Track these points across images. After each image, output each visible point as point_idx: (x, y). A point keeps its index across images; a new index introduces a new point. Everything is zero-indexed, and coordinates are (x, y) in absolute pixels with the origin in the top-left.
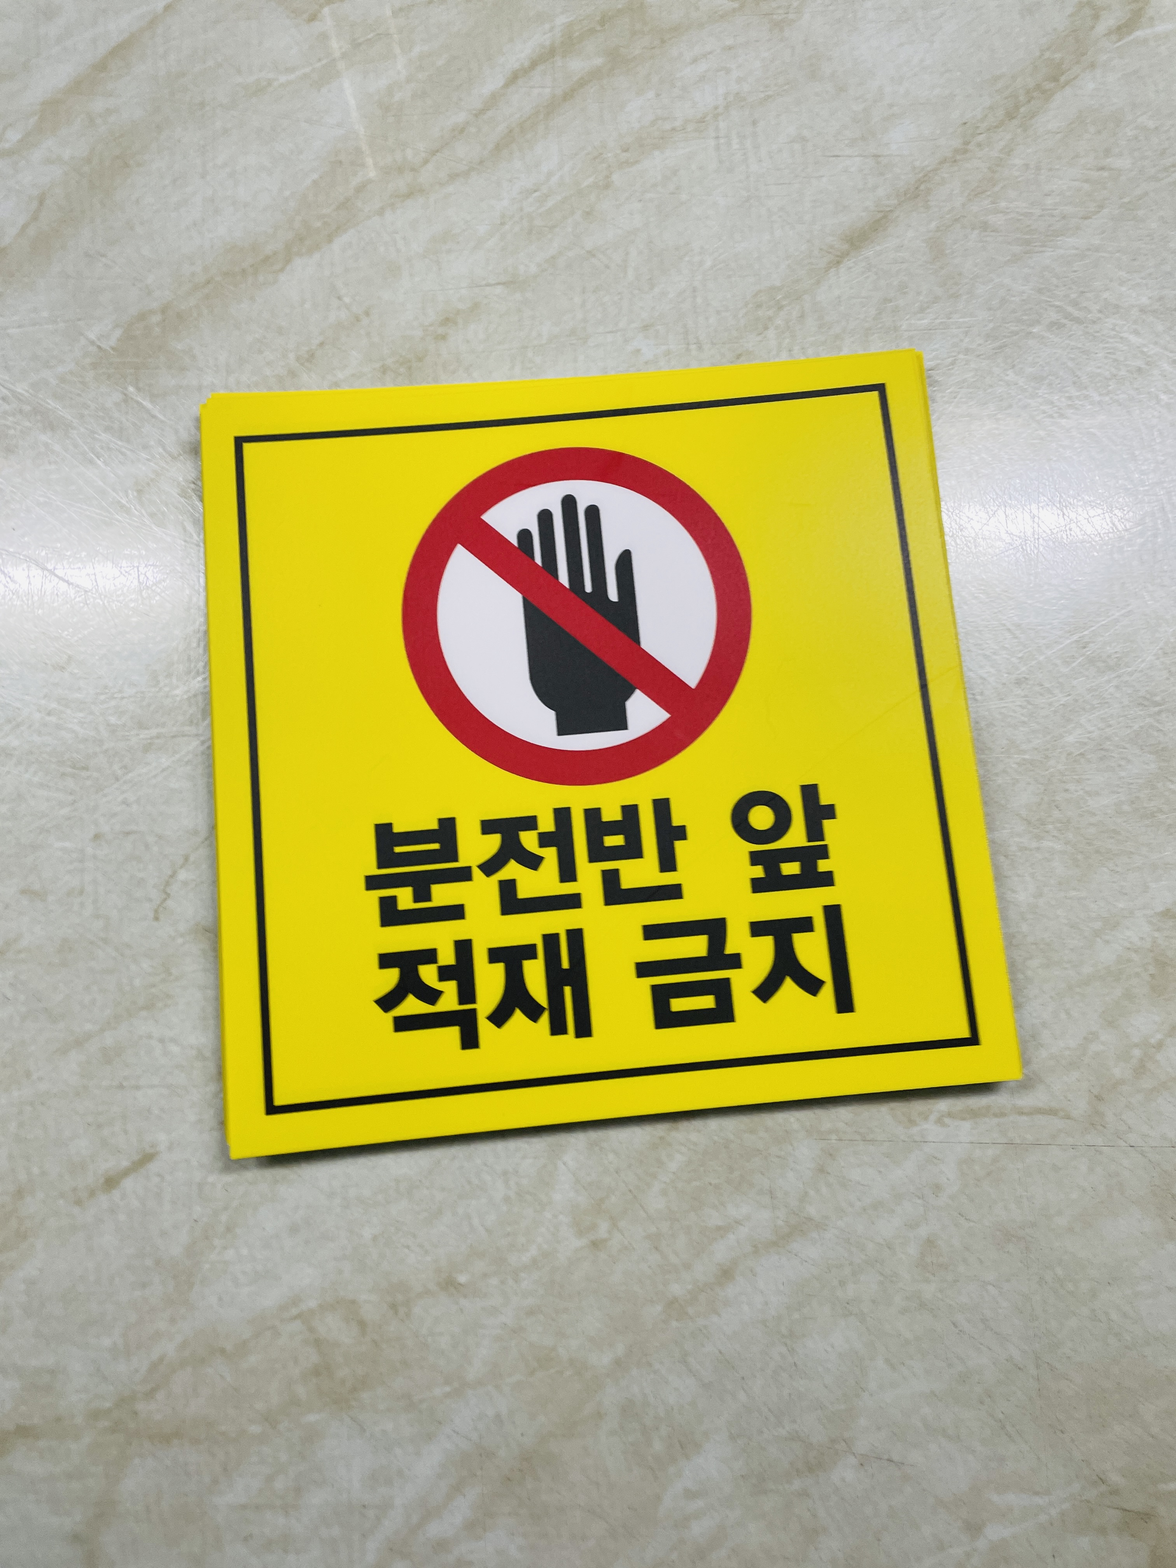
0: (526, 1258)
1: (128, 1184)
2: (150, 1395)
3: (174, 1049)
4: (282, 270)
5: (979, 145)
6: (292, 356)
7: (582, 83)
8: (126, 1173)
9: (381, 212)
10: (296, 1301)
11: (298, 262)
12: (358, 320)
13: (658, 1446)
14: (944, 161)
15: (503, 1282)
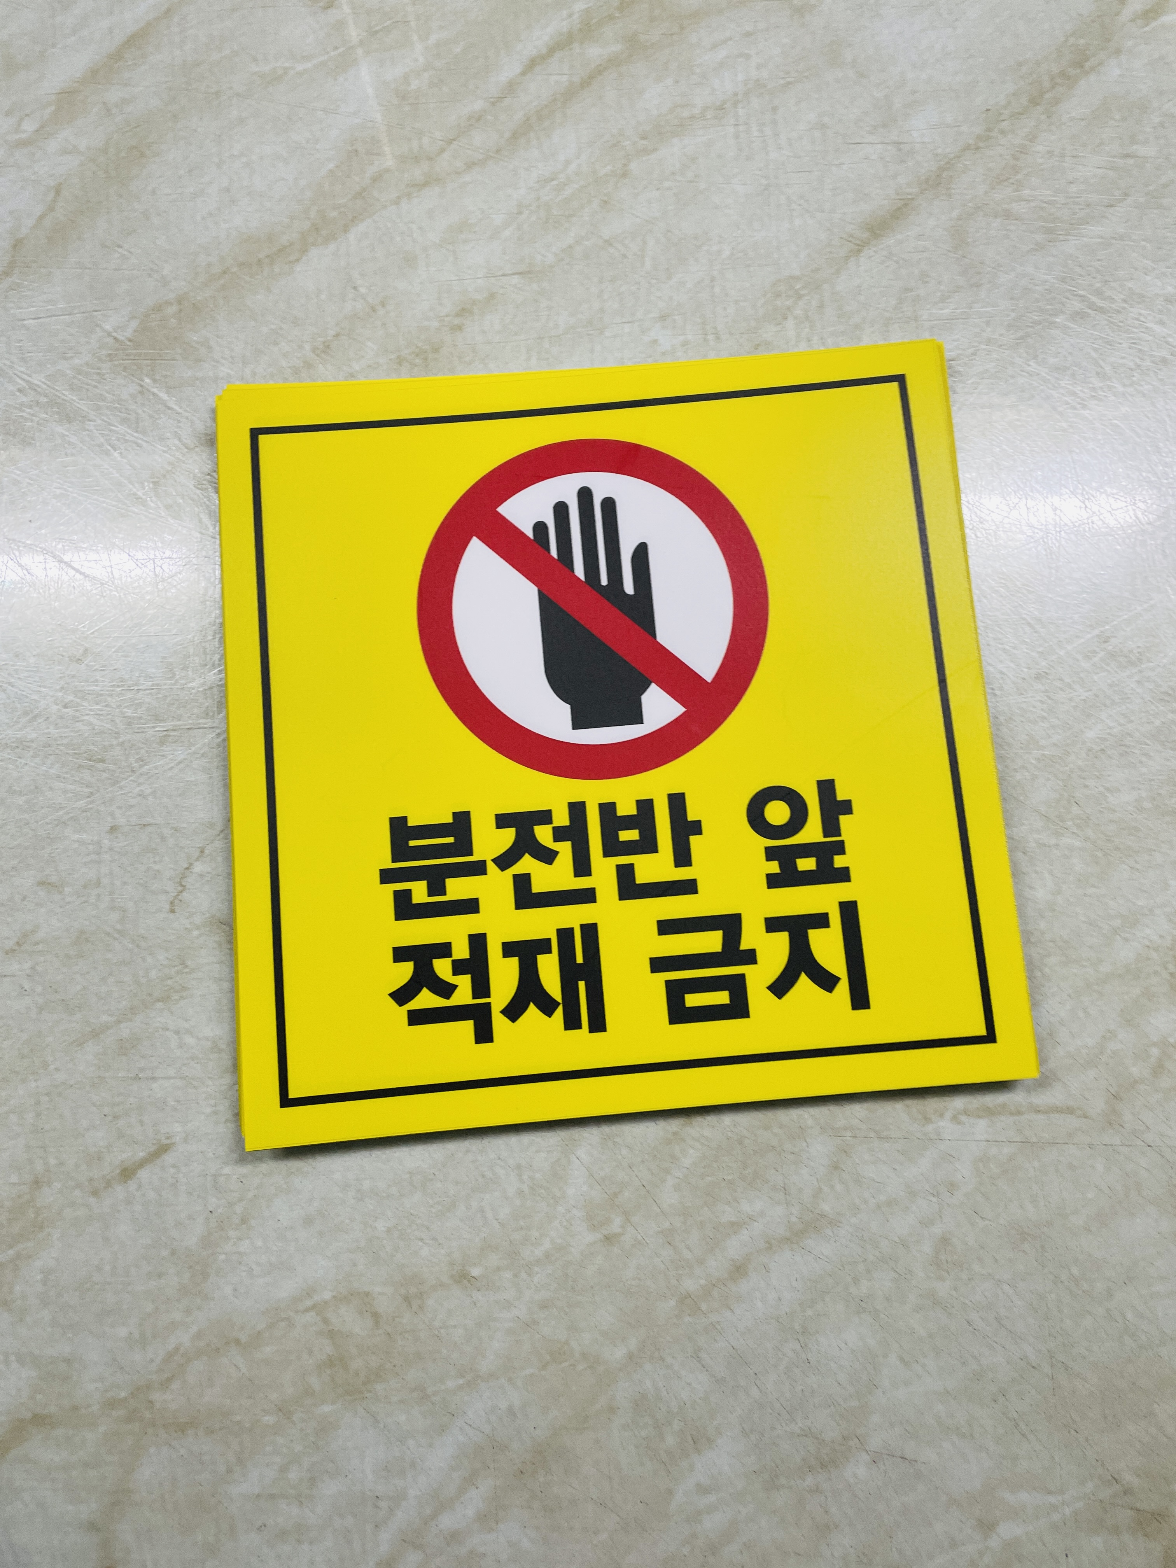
0: (539, 1252)
1: (144, 1174)
2: (165, 1384)
3: (189, 1040)
4: (298, 260)
5: (1002, 132)
6: (307, 347)
7: (600, 71)
8: (142, 1164)
9: (397, 202)
10: (309, 1293)
11: (314, 252)
12: (374, 310)
13: (671, 1441)
14: (967, 148)
15: (516, 1276)
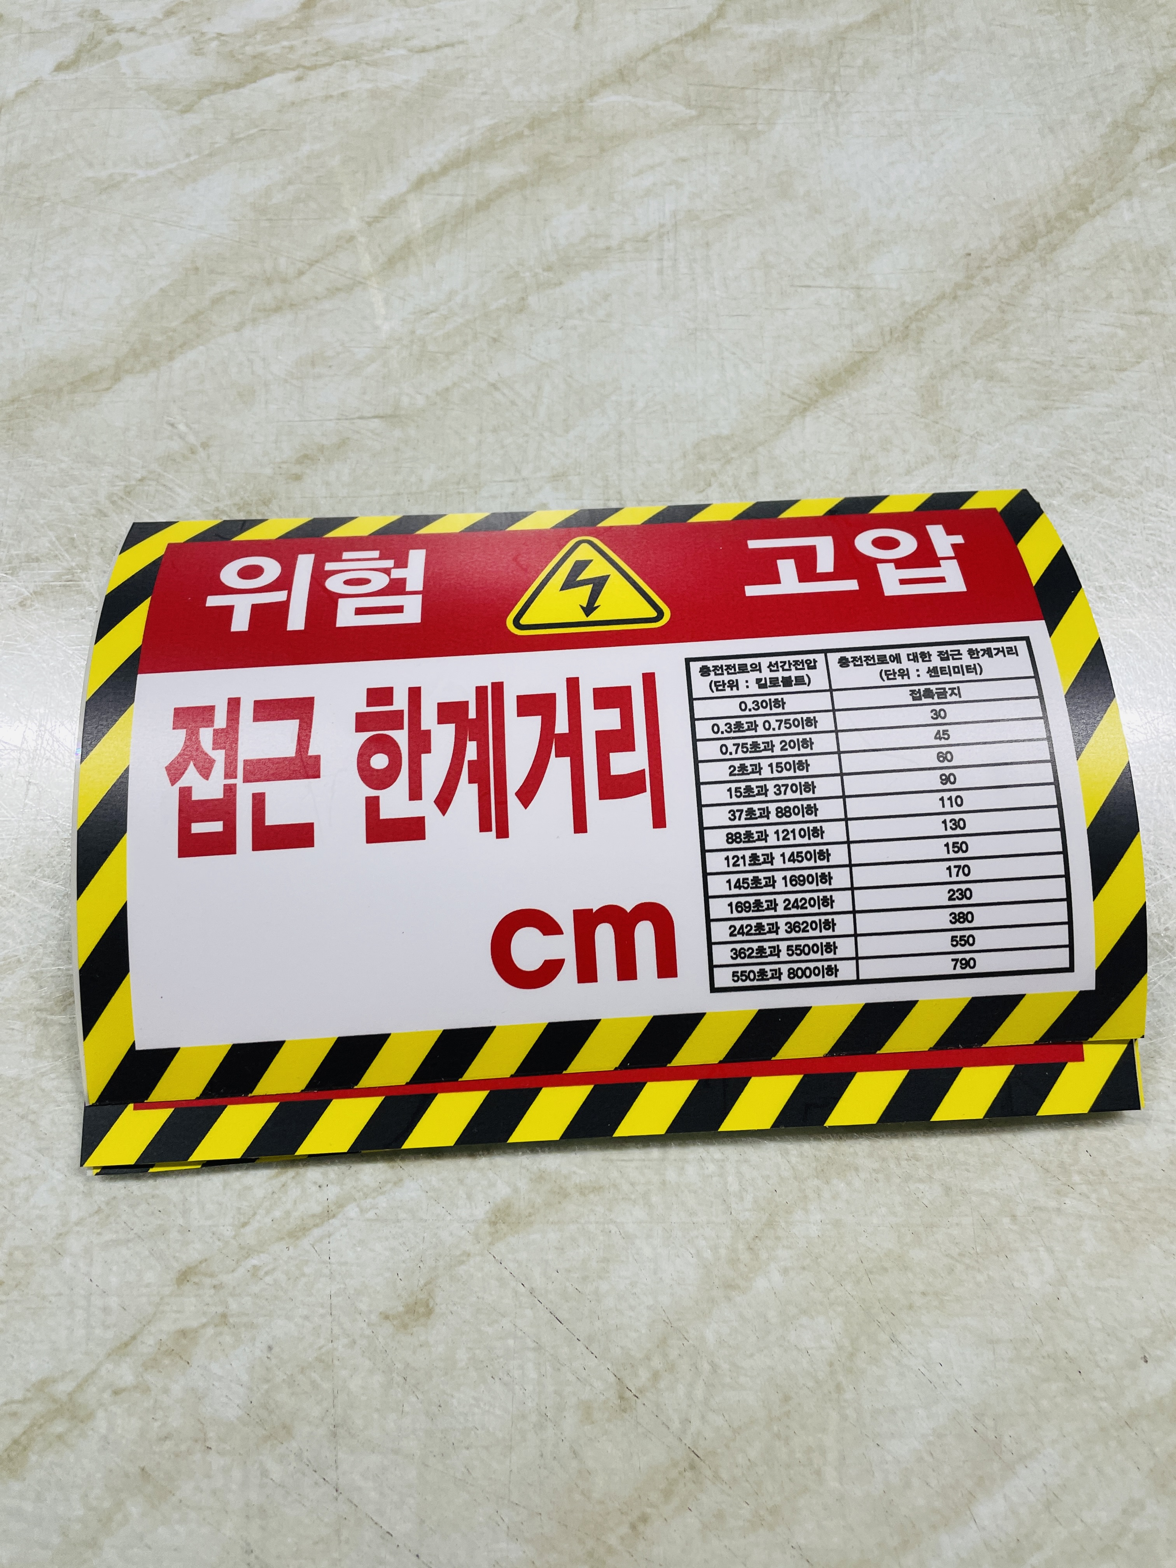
4: (108, 389)
5: (986, 281)
7: (501, 192)
9: (239, 328)
11: (128, 381)
12: (193, 452)
14: (942, 297)
